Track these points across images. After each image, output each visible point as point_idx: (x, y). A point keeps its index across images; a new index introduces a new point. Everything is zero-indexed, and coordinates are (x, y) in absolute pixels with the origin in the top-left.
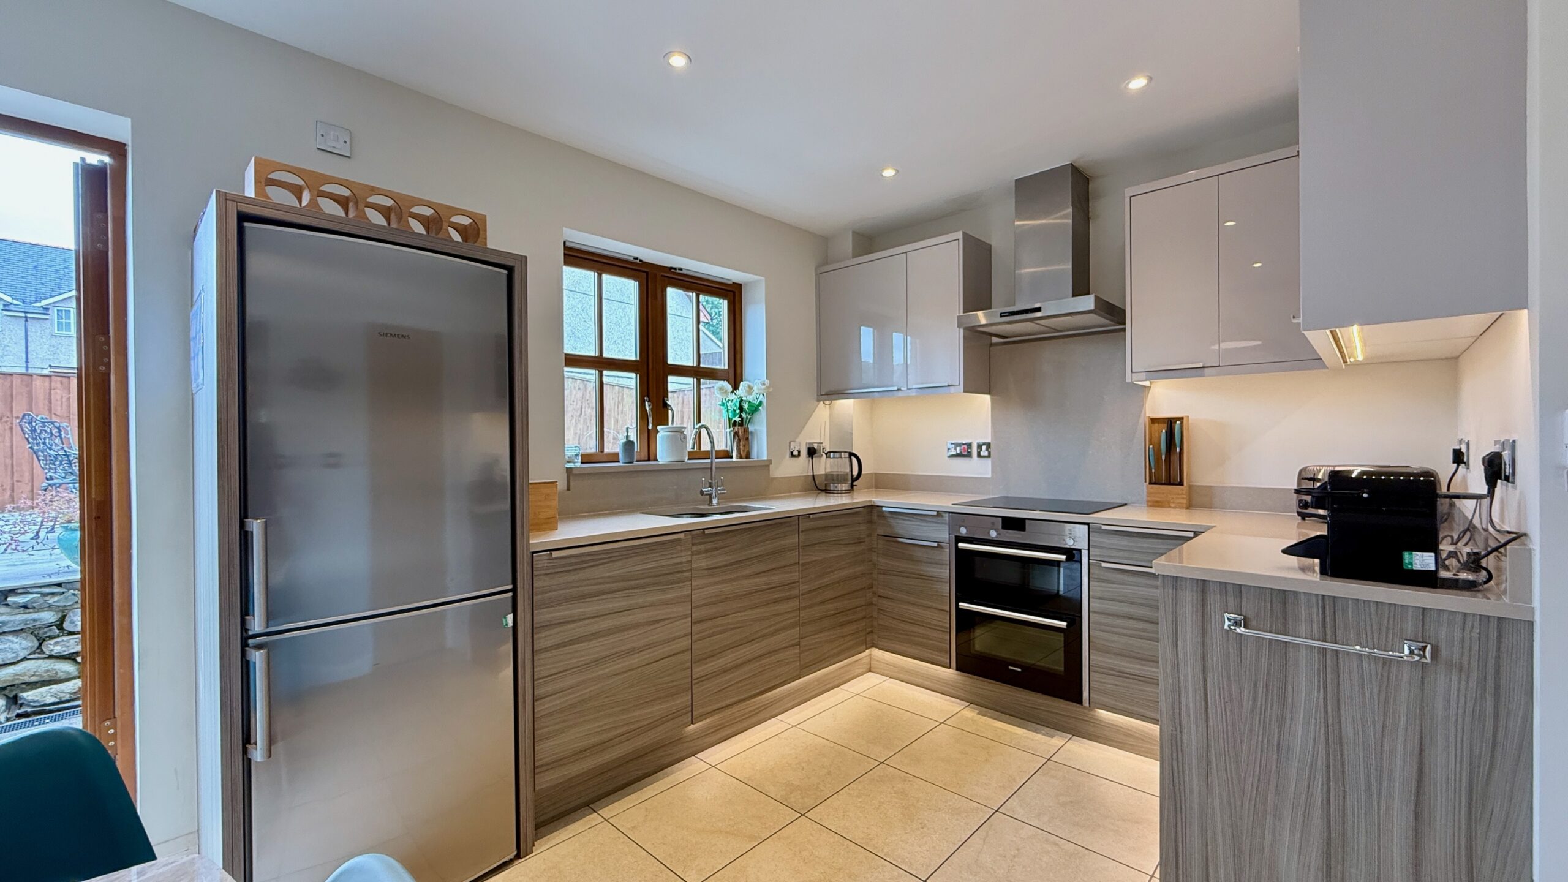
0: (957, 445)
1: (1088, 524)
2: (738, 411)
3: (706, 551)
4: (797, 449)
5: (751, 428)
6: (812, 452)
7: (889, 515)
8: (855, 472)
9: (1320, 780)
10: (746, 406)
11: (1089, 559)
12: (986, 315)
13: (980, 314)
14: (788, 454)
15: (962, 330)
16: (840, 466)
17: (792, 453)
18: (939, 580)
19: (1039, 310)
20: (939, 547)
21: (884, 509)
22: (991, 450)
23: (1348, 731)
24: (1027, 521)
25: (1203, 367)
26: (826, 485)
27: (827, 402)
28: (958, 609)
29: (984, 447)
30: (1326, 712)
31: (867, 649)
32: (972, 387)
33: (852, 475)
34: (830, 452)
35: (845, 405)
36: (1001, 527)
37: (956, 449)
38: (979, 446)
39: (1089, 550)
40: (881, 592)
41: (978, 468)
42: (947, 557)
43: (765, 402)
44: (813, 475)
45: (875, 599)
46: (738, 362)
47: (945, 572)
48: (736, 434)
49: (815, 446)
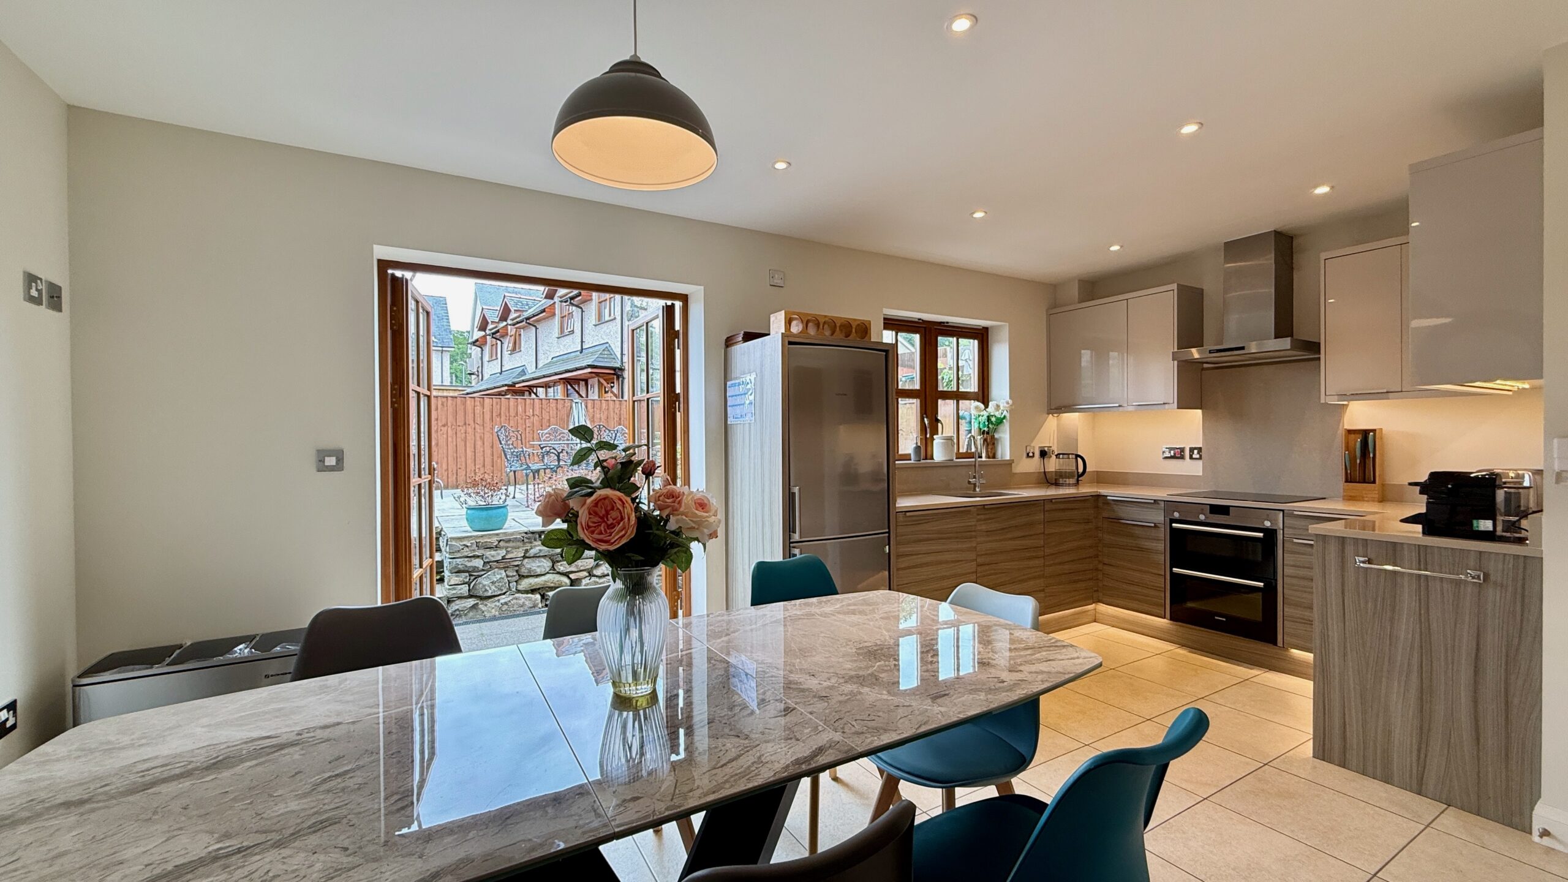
0: (1171, 449)
1: (1283, 511)
2: (987, 423)
3: (985, 520)
4: (1032, 451)
5: (996, 436)
6: (1043, 454)
7: (1112, 502)
8: (1081, 470)
9: (1416, 655)
10: (993, 419)
11: (1283, 537)
12: (1199, 353)
13: (1194, 350)
14: (1025, 455)
15: (1176, 362)
16: (1068, 465)
17: (1028, 454)
18: (1157, 552)
19: (1243, 348)
20: (1156, 526)
21: (1108, 498)
22: (1203, 454)
23: (1434, 626)
24: (1231, 508)
25: (1387, 392)
26: (1056, 480)
27: (1056, 415)
28: (1172, 574)
29: (1196, 452)
30: (1420, 614)
31: (1094, 603)
32: (1184, 404)
33: (1078, 472)
34: (1060, 454)
35: (1072, 419)
36: (1208, 511)
37: (1170, 452)
38: (1192, 450)
39: (1283, 530)
40: (1106, 560)
41: (1192, 468)
42: (1163, 534)
43: (1008, 416)
44: (1045, 472)
45: (1100, 566)
46: (986, 386)
47: (1161, 546)
48: (985, 440)
49: (1046, 449)
